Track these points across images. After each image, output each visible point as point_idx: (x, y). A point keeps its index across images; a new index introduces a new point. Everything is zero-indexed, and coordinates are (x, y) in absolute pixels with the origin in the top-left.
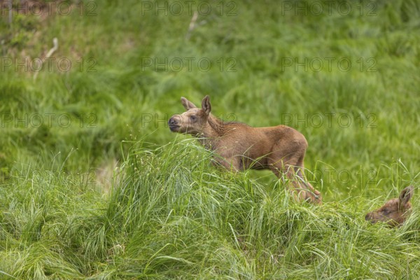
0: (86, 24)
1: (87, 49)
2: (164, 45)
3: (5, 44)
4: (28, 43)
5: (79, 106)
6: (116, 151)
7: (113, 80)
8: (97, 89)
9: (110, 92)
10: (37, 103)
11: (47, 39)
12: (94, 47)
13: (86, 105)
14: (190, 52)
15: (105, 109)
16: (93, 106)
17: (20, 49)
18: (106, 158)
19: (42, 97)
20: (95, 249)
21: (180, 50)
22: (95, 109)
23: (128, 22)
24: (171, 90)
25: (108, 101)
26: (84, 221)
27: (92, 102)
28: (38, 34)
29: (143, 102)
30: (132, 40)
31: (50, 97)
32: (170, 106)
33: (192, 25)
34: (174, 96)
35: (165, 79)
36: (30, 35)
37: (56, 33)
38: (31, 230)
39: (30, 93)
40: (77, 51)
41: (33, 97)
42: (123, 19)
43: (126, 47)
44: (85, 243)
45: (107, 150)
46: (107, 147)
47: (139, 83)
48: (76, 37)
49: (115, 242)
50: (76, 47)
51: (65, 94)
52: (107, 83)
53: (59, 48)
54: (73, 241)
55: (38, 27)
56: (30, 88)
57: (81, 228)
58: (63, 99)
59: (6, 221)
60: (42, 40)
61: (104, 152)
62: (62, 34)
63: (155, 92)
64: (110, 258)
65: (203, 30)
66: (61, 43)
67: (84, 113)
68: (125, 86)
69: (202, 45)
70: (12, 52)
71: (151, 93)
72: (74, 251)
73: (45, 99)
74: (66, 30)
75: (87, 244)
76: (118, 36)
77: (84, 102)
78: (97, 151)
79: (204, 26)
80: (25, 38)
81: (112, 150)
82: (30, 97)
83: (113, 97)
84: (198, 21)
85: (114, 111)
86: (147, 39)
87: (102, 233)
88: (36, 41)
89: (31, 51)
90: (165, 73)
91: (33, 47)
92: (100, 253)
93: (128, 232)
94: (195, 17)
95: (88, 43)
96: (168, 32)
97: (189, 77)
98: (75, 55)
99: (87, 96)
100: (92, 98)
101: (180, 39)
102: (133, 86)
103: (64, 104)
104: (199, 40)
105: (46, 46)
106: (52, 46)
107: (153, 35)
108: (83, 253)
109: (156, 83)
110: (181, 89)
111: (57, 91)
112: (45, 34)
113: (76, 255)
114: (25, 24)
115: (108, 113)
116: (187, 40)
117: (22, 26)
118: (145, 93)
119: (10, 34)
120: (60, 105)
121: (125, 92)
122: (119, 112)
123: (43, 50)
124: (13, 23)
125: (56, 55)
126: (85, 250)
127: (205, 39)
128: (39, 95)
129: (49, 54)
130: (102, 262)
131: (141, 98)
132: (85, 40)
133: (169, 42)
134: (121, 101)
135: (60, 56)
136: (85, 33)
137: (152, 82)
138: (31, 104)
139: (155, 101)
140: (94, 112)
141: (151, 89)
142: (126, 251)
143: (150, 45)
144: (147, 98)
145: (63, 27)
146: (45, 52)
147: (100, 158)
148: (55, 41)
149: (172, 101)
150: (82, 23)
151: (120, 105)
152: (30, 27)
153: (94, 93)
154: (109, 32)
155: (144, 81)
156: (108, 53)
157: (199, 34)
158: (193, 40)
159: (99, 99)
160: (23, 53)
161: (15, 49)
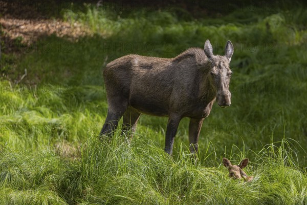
0: (43, 61)
1: (44, 76)
2: (89, 74)
4: (10, 71)
5: (42, 108)
8: (52, 98)
9: (60, 100)
10: (19, 106)
11: (21, 69)
12: (48, 75)
15: (57, 110)
17: (6, 74)
18: (59, 137)
19: (21, 103)
20: (76, 190)
21: (98, 77)
23: (66, 61)
26: (69, 174)
28: (16, 66)
29: (79, 106)
30: (69, 71)
34: (96, 103)
36: (11, 67)
37: (26, 66)
39: (14, 100)
40: (38, 76)
41: (16, 102)
42: (64, 59)
43: (66, 75)
47: (75, 95)
48: (37, 68)
49: (87, 187)
50: (37, 74)
51: (34, 101)
53: (28, 74)
54: (63, 185)
55: (15, 62)
57: (67, 178)
58: (32, 103)
60: (18, 69)
62: (29, 66)
63: (85, 101)
64: (85, 196)
66: (29, 71)
67: (45, 113)
68: (67, 97)
71: (83, 101)
72: (63, 191)
73: (23, 103)
75: (71, 187)
76: (61, 68)
77: (45, 106)
80: (9, 68)
82: (14, 102)
83: (61, 103)
84: (108, 61)
86: (78, 71)
88: (14, 70)
89: (12, 76)
90: (90, 90)
91: (13, 73)
92: (78, 192)
93: (95, 181)
94: (107, 59)
95: (44, 72)
96: (90, 66)
98: (37, 78)
101: (98, 71)
102: (72, 97)
103: (34, 106)
105: (20, 73)
106: (24, 73)
107: (81, 68)
108: (69, 192)
109: (85, 96)
110: (99, 99)
112: (19, 66)
113: (65, 193)
114: (8, 60)
115: (59, 113)
117: (6, 61)
118: (79, 101)
120: (31, 107)
121: (68, 100)
122: (65, 112)
123: (19, 75)
124: (2, 59)
125: (26, 78)
129: (22, 78)
130: (80, 198)
131: (77, 104)
132: (42, 70)
133: (92, 72)
134: (66, 105)
135: (28, 79)
136: (42, 67)
137: (83, 95)
141: (82, 99)
142: (94, 191)
143: (80, 74)
144: (81, 105)
145: (30, 63)
146: (20, 76)
147: (56, 138)
148: (26, 70)
149: (94, 106)
150: (41, 60)
151: (65, 108)
152: (11, 62)
153: (50, 100)
154: (56, 66)
155: (79, 95)
156: (56, 78)
160: (8, 76)
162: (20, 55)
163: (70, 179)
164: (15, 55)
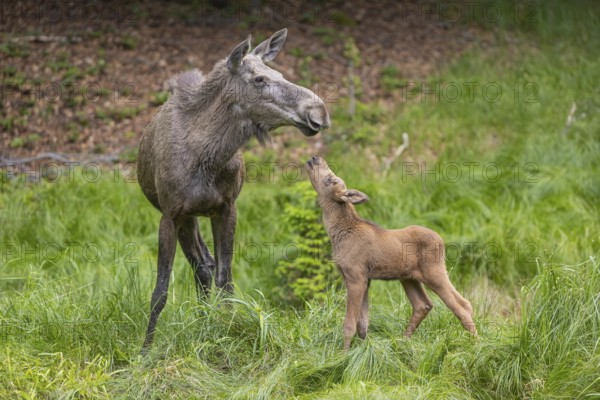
0: (441, 117)
1: (444, 147)
2: (537, 142)
3: (348, 139)
4: (373, 139)
5: (441, 214)
6: (487, 267)
7: (480, 183)
8: (461, 193)
9: (476, 197)
10: (392, 210)
11: (396, 134)
12: (452, 144)
13: (448, 212)
14: (568, 151)
15: (471, 217)
16: (457, 214)
17: (364, 146)
18: (476, 275)
19: (397, 203)
20: (509, 384)
21: (556, 147)
22: (460, 217)
23: (490, 115)
24: (548, 196)
25: (475, 209)
26: (495, 351)
27: (455, 209)
28: (384, 128)
29: (516, 208)
30: (495, 136)
31: (405, 203)
32: (548, 214)
33: (570, 119)
34: (552, 203)
35: (541, 182)
36: (374, 129)
37: (406, 128)
38: (431, 361)
39: (382, 198)
40: (431, 149)
41: (386, 203)
42: (485, 111)
43: (489, 144)
44: (497, 377)
45: (477, 266)
46: (478, 263)
47: (510, 187)
48: (429, 132)
49: (533, 377)
50: (430, 144)
51: (423, 199)
52: (473, 187)
53: (410, 145)
54: (482, 374)
55: (384, 119)
56: (382, 192)
57: (491, 358)
58: (420, 205)
59: (400, 350)
60: (389, 135)
61: (473, 267)
62: (412, 128)
63: (530, 198)
64: (528, 395)
65: (583, 125)
66: (413, 138)
67: (447, 223)
68: (493, 190)
69: (581, 143)
70: (354, 150)
71: (525, 198)
72: (483, 387)
73: (400, 205)
74: (418, 124)
75: (498, 378)
76: (480, 131)
77: (446, 209)
78: (466, 267)
79: (583, 120)
80: (371, 133)
81: (483, 267)
82: (383, 203)
83: (479, 203)
84: (577, 114)
85: (483, 221)
86: (515, 135)
87: (516, 365)
88: (381, 136)
89: (377, 148)
90: (540, 175)
91: (380, 144)
92: (514, 389)
93: (548, 364)
94: (574, 109)
95: (443, 140)
96: (540, 126)
97: (569, 180)
98: (429, 153)
99: (448, 202)
100: (455, 205)
101: (556, 135)
102: (503, 190)
103: (422, 212)
104: (578, 136)
105: (394, 143)
106: (402, 142)
107: (522, 130)
108: (494, 389)
109: (530, 187)
110: (560, 194)
111: (414, 196)
112: (392, 128)
113: (486, 391)
114: (369, 117)
115: (476, 224)
116: (564, 137)
117: (365, 119)
118: (518, 199)
119: (353, 129)
120: (417, 212)
121: (494, 198)
122: (488, 221)
123: (391, 146)
124: (356, 114)
125: (406, 153)
126: (496, 386)
127: (584, 135)
128: (392, 200)
129: (399, 151)
131: (513, 204)
132: (440, 135)
133: (543, 138)
134: (490, 207)
135: (411, 154)
136: (440, 128)
137: (526, 185)
138: (384, 210)
139: (530, 209)
140: (459, 220)
141: (525, 194)
142: (547, 386)
143: (519, 142)
144: (521, 206)
145: (414, 121)
146: (393, 149)
147: (470, 276)
148: (405, 136)
149: (549, 209)
150: (437, 115)
151: (488, 213)
152: (374, 120)
153: (457, 198)
154: (469, 126)
155: (517, 185)
156: (470, 152)
157: (577, 129)
158: (571, 137)
159: (464, 206)
160: (368, 151)
161: (360, 146)
162: (393, 105)
163: (497, 360)
164: (383, 106)
